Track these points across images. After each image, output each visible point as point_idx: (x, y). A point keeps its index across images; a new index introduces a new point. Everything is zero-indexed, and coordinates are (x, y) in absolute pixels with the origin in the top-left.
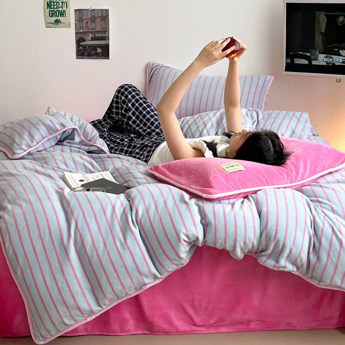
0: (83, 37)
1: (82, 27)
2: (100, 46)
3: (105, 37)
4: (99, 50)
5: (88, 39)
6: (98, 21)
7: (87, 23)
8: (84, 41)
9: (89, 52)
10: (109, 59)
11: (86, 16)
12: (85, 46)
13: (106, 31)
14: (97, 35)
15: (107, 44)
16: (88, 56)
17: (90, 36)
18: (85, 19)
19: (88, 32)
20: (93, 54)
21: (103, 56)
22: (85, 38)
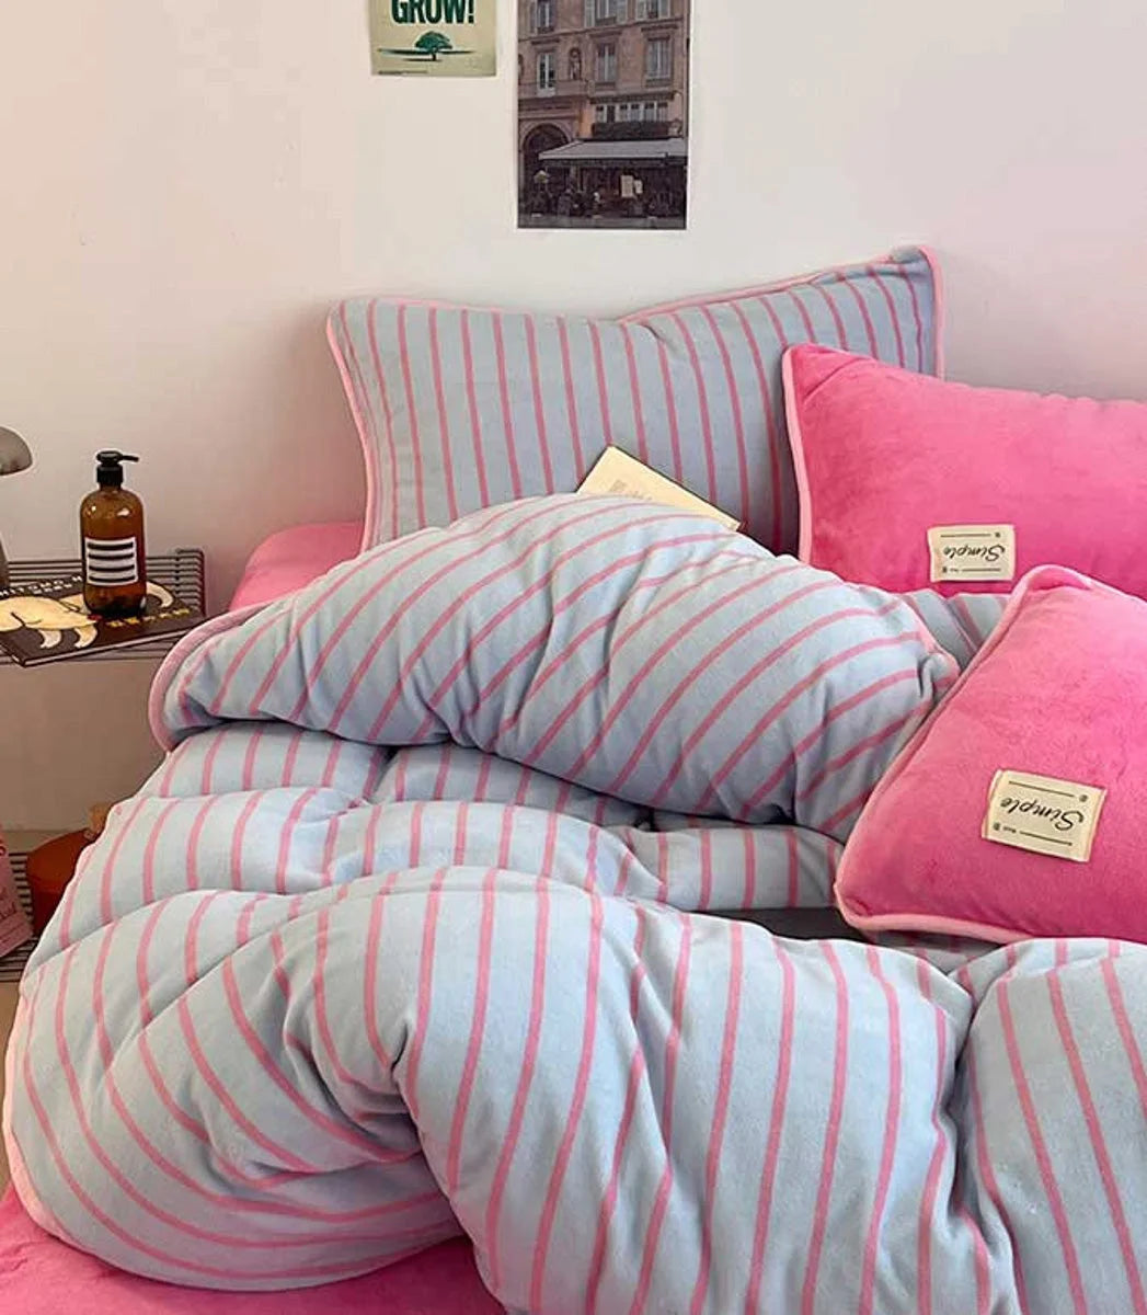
0: (554, 123)
1: (551, 74)
2: (637, 165)
3: (667, 125)
4: (630, 187)
5: (578, 135)
6: (632, 42)
7: (575, 53)
8: (560, 140)
9: (579, 195)
10: (684, 227)
11: (574, 20)
12: (559, 165)
13: (671, 96)
14: (621, 117)
15: (673, 158)
16: (573, 214)
17: (591, 116)
18: (564, 34)
19: (580, 100)
20: (600, 205)
21: (647, 212)
22: (564, 126)
